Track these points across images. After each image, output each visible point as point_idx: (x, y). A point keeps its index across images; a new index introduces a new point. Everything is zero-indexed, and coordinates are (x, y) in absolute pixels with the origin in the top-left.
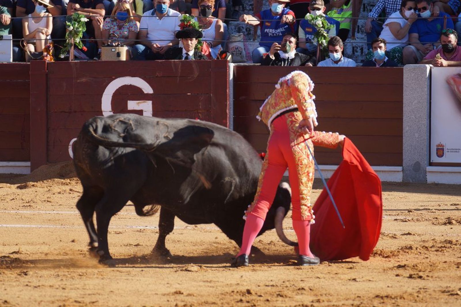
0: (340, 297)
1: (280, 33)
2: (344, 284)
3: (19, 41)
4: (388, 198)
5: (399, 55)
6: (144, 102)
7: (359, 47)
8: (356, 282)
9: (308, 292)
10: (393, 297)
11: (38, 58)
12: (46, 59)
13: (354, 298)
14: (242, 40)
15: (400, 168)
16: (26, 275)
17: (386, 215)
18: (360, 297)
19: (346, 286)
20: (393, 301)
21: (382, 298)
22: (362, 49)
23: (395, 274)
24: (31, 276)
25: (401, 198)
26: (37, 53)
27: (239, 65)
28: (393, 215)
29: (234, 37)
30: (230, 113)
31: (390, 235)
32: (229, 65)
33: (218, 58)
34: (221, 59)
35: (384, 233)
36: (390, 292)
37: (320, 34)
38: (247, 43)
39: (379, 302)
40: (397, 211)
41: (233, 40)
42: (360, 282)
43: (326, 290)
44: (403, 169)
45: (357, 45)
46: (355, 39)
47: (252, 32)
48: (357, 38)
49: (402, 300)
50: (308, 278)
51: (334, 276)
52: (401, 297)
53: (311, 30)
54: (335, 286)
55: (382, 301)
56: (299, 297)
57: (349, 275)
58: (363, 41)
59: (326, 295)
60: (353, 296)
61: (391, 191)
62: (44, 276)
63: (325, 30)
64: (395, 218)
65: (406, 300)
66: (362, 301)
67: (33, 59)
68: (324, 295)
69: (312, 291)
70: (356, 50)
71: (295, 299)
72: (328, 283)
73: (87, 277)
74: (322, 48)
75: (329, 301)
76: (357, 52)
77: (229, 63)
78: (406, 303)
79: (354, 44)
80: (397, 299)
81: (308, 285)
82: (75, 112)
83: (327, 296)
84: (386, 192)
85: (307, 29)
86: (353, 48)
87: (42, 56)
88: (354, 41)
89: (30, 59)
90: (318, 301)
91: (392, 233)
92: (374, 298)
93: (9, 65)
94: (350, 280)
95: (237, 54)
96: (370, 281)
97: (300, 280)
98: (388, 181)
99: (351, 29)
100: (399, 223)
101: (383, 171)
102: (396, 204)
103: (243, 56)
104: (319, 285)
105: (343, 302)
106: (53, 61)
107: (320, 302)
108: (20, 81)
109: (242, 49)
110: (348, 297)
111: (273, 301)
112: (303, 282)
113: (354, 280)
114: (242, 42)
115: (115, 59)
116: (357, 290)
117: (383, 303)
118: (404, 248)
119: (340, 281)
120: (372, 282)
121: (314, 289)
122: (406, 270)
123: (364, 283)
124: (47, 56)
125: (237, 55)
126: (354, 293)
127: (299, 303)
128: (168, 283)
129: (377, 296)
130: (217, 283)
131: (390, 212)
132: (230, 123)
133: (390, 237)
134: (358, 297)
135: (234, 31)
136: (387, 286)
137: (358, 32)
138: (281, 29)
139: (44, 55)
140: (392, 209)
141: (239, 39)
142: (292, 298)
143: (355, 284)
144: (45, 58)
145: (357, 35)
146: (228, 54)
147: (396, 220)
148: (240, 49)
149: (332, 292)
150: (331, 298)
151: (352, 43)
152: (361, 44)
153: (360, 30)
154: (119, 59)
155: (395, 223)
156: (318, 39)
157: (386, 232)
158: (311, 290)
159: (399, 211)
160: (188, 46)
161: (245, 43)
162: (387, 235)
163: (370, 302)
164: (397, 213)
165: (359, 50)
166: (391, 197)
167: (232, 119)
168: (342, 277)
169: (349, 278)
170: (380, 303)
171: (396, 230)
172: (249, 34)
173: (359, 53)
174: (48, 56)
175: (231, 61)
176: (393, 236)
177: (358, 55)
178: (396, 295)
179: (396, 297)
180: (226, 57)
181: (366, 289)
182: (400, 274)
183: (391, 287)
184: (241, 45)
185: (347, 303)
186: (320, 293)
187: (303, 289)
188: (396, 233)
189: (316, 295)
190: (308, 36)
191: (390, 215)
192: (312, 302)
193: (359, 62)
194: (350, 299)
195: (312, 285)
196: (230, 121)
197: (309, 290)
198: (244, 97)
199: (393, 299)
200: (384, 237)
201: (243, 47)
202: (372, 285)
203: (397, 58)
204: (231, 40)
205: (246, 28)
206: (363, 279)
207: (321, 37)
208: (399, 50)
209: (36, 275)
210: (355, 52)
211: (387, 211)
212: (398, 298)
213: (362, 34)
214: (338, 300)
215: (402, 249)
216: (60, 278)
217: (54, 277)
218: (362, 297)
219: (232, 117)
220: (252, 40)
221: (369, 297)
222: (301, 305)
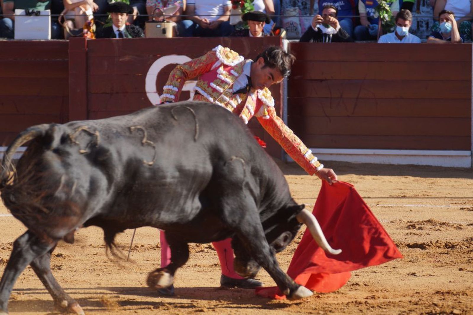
0: (397, 293)
1: (339, 7)
2: (402, 279)
3: (58, 17)
4: (454, 185)
5: (469, 30)
6: (192, 82)
7: (425, 21)
8: (415, 276)
9: (363, 288)
10: (455, 293)
11: (78, 35)
12: (86, 37)
13: (412, 295)
14: (298, 15)
15: (468, 153)
16: (60, 269)
17: (452, 203)
18: (419, 293)
19: (404, 281)
20: (455, 298)
21: (443, 293)
22: (427, 24)
23: (459, 268)
24: (65, 270)
25: (469, 185)
26: (77, 30)
27: (294, 42)
28: (459, 204)
29: (289, 12)
30: (283, 93)
31: (455, 226)
32: (283, 41)
33: (271, 35)
34: (275, 35)
35: (449, 223)
36: (452, 287)
37: (382, 8)
38: (303, 18)
39: (440, 298)
40: (464, 199)
41: (288, 15)
42: (420, 277)
43: (382, 286)
44: (471, 153)
45: (422, 19)
46: (420, 13)
47: (308, 6)
48: (423, 12)
49: (465, 296)
50: (363, 272)
51: (392, 270)
52: (464, 294)
53: (371, 3)
54: (392, 282)
55: (443, 297)
56: (352, 293)
57: (408, 269)
58: (429, 15)
59: (381, 290)
60: (411, 293)
61: (458, 178)
62: (79, 271)
63: (388, 4)
64: (461, 207)
65: (468, 297)
66: (420, 298)
67: (73, 37)
68: (380, 291)
69: (367, 287)
70: (421, 24)
71: (348, 295)
72: (385, 278)
73: (124, 272)
74: (383, 23)
75: (385, 297)
76: (422, 27)
77: (283, 40)
78: (469, 300)
79: (419, 19)
80: (459, 295)
81: (364, 280)
82: (117, 93)
83: (383, 292)
84: (453, 179)
85: (367, 3)
86: (418, 22)
87: (81, 34)
88: (419, 15)
89: (69, 37)
90: (373, 297)
91: (457, 223)
92: (433, 294)
93: (47, 43)
94: (408, 274)
95: (292, 29)
96: (430, 275)
97: (355, 274)
98: (455, 167)
99: (416, 3)
100: (465, 212)
101: (449, 156)
102: (463, 192)
103: (299, 32)
104: (375, 279)
105: (400, 299)
106: (94, 38)
107: (375, 298)
108: (58, 59)
109: (297, 24)
110: (406, 293)
111: (325, 298)
112: (358, 276)
113: (414, 274)
114: (297, 17)
115: (160, 36)
116: (416, 286)
117: (444, 299)
118: (470, 240)
119: (398, 276)
120: (433, 276)
121: (369, 284)
122: (470, 264)
123: (424, 278)
124: (87, 33)
125: (292, 31)
126: (412, 289)
127: (352, 300)
128: (211, 278)
129: (438, 292)
130: (264, 277)
131: (456, 200)
132: (283, 105)
133: (455, 227)
134: (417, 293)
135: (290, 5)
136: (449, 281)
137: (424, 5)
138: (340, 2)
139: (84, 32)
140: (459, 197)
141: (294, 13)
142: (345, 294)
143: (414, 279)
144: (86, 35)
145: (422, 8)
146: (282, 30)
147: (462, 209)
148: (295, 25)
149: (389, 288)
150: (387, 294)
151: (417, 17)
152: (426, 19)
153: (425, 3)
154: (165, 36)
155: (462, 212)
156: (379, 13)
157: (451, 222)
158: (365, 285)
159: (466, 200)
160: (118, 20)
161: (301, 18)
162: (452, 226)
163: (429, 298)
164: (464, 202)
165: (424, 24)
166: (458, 184)
167: (286, 101)
168: (400, 271)
169: (408, 273)
170: (440, 300)
171: (462, 220)
172: (305, 8)
173: (424, 28)
174: (89, 33)
175: (285, 37)
176: (458, 227)
177: (423, 31)
178: (458, 291)
179: (458, 294)
180: (280, 33)
181: (426, 285)
182: (463, 268)
183: (454, 282)
184: (296, 20)
185: (404, 299)
186: (375, 289)
187: (357, 284)
188: (462, 223)
189: (371, 291)
190: (368, 9)
191: (456, 203)
192: (367, 298)
193: (424, 38)
194: (409, 295)
195: (367, 280)
196: (283, 102)
197: (364, 285)
198: (299, 76)
199: (454, 295)
200: (448, 228)
201: (298, 22)
202: (432, 280)
203: (466, 33)
204: (285, 15)
205: (302, 2)
206: (423, 273)
207: (382, 11)
208: (468, 24)
209: (70, 269)
210: (420, 27)
211: (453, 199)
212: (461, 294)
213: (428, 7)
214: (395, 296)
215: (467, 241)
216: (96, 273)
217: (90, 272)
218: (421, 293)
219: (286, 98)
220: (308, 15)
221: (429, 293)
222: (354, 301)
